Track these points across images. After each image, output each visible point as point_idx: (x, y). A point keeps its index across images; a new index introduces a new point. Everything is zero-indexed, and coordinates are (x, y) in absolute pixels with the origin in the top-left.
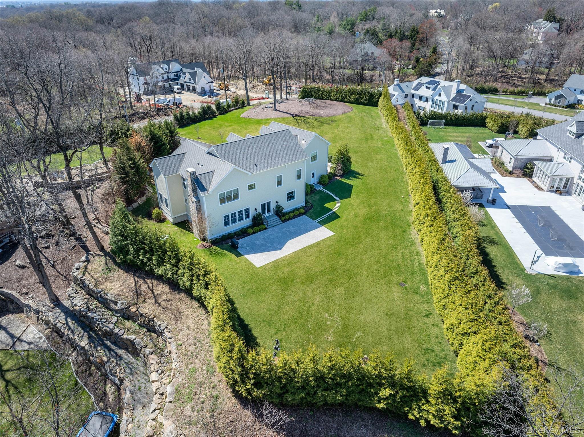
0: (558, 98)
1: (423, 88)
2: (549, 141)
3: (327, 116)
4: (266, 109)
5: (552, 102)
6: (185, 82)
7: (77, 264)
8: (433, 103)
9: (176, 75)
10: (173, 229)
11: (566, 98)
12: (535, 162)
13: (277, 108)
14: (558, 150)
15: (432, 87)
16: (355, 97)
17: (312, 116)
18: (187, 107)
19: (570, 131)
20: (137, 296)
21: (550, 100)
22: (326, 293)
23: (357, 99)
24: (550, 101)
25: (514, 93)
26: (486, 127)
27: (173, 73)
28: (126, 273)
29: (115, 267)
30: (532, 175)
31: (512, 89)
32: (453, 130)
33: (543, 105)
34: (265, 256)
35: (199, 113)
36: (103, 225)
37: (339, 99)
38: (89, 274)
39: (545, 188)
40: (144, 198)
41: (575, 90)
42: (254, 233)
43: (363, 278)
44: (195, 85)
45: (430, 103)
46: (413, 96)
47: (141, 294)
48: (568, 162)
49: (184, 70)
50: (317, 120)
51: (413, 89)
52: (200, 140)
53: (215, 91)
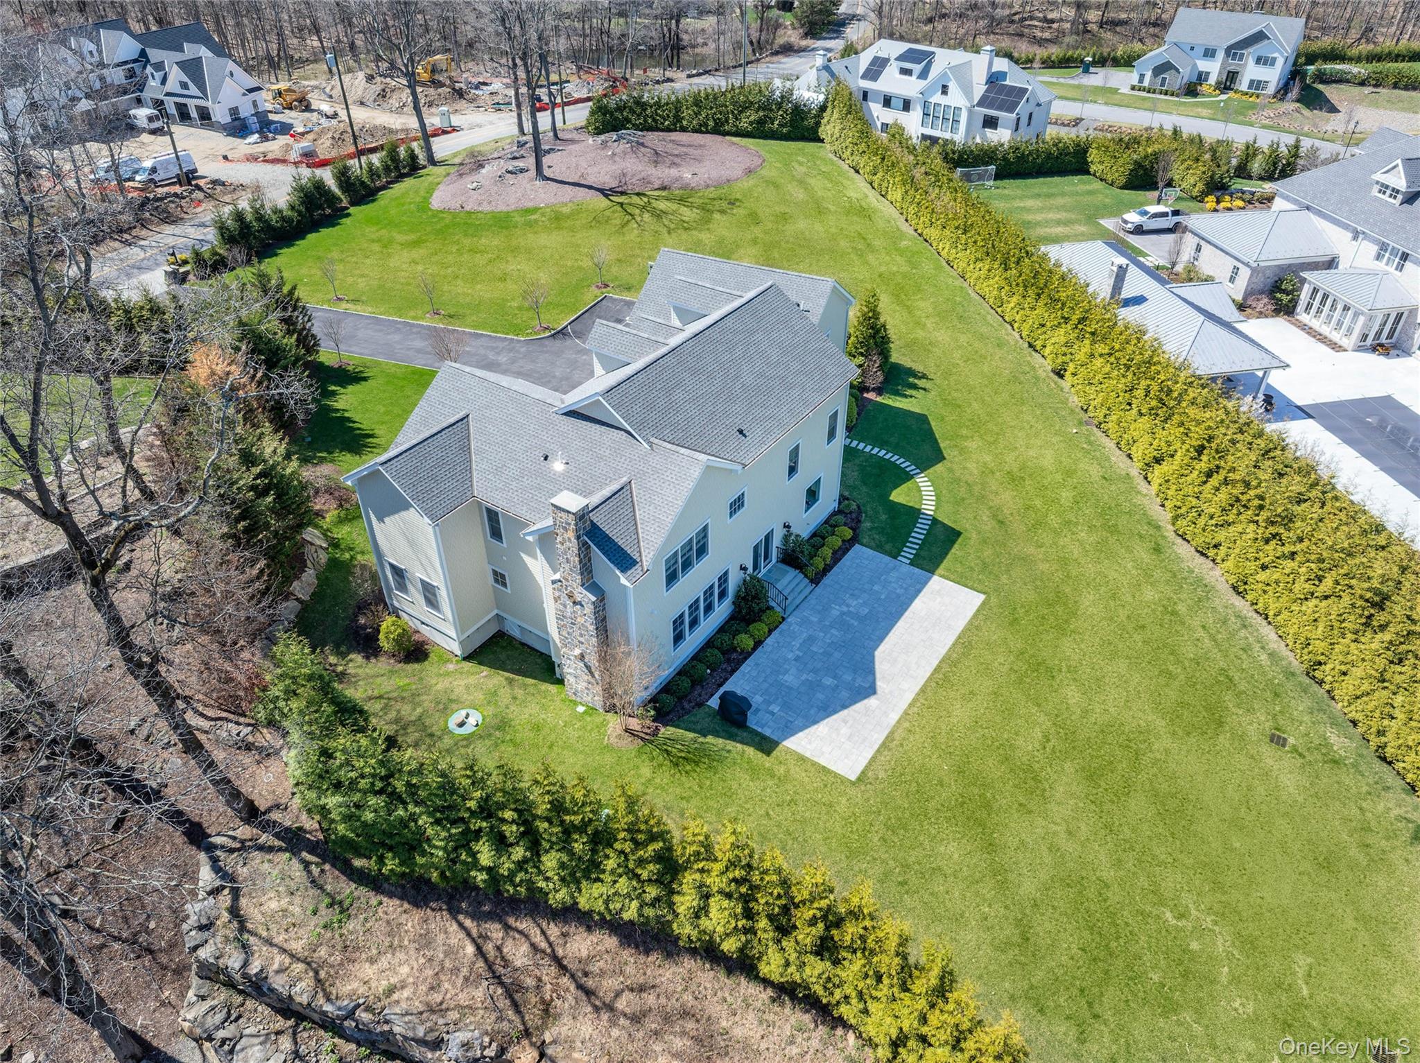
0: (1159, 70)
1: (892, 70)
2: (1320, 214)
3: (708, 186)
4: (510, 179)
5: (1146, 83)
6: (168, 94)
7: (194, 910)
8: (926, 114)
9: (131, 74)
10: (472, 680)
11: (1177, 71)
12: (1304, 274)
13: (547, 172)
14: (1355, 238)
15: (917, 68)
16: (752, 118)
17: (664, 188)
18: (223, 184)
19: (1382, 185)
20: (509, 994)
21: (1142, 76)
22: (1109, 827)
23: (761, 122)
24: (1141, 81)
25: (1049, 64)
26: (1088, 173)
27: (118, 65)
28: (416, 905)
29: (363, 893)
30: (1295, 307)
31: (1041, 53)
32: (1019, 192)
33: (1125, 90)
34: (845, 730)
35: (292, 208)
36: (210, 713)
37: (706, 125)
38: (269, 942)
39: (1345, 342)
40: (309, 575)
41: (1192, 49)
42: (758, 643)
43: (1166, 742)
44: (209, 104)
45: (916, 114)
46: (865, 95)
47: (521, 988)
48: (1391, 269)
49: (155, 55)
50: (681, 200)
51: (864, 77)
52: (344, 305)
53: (272, 117)
